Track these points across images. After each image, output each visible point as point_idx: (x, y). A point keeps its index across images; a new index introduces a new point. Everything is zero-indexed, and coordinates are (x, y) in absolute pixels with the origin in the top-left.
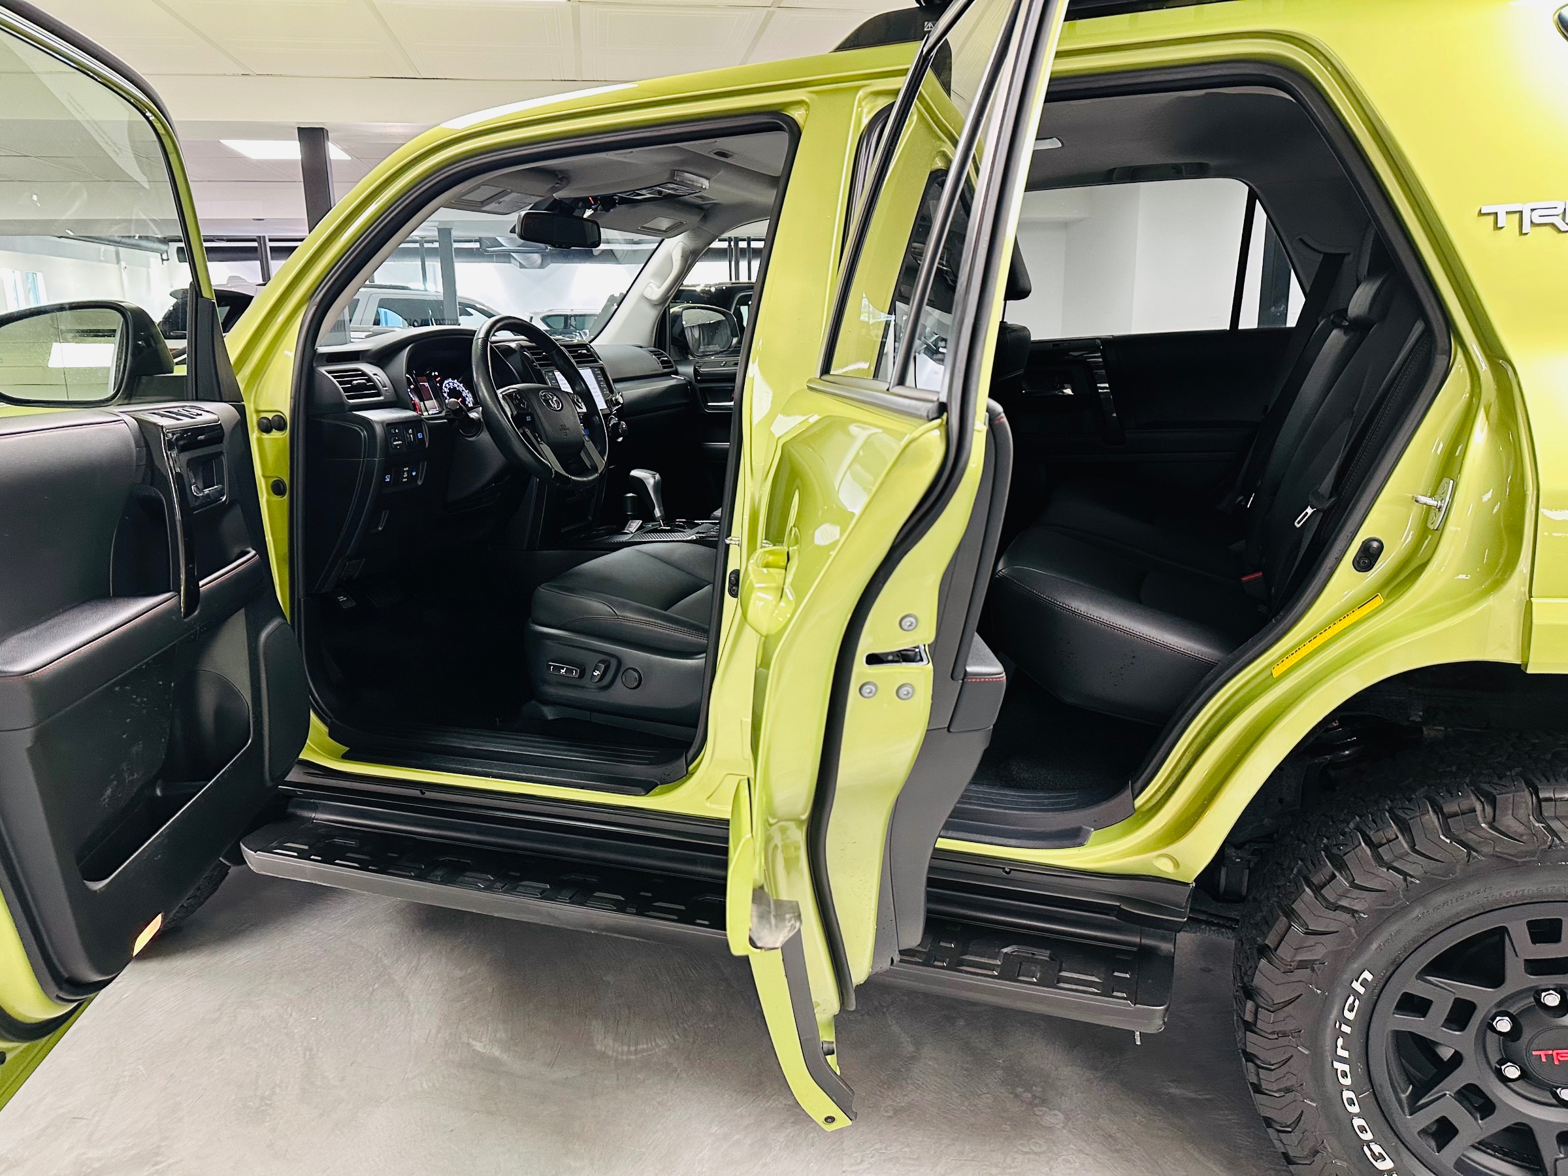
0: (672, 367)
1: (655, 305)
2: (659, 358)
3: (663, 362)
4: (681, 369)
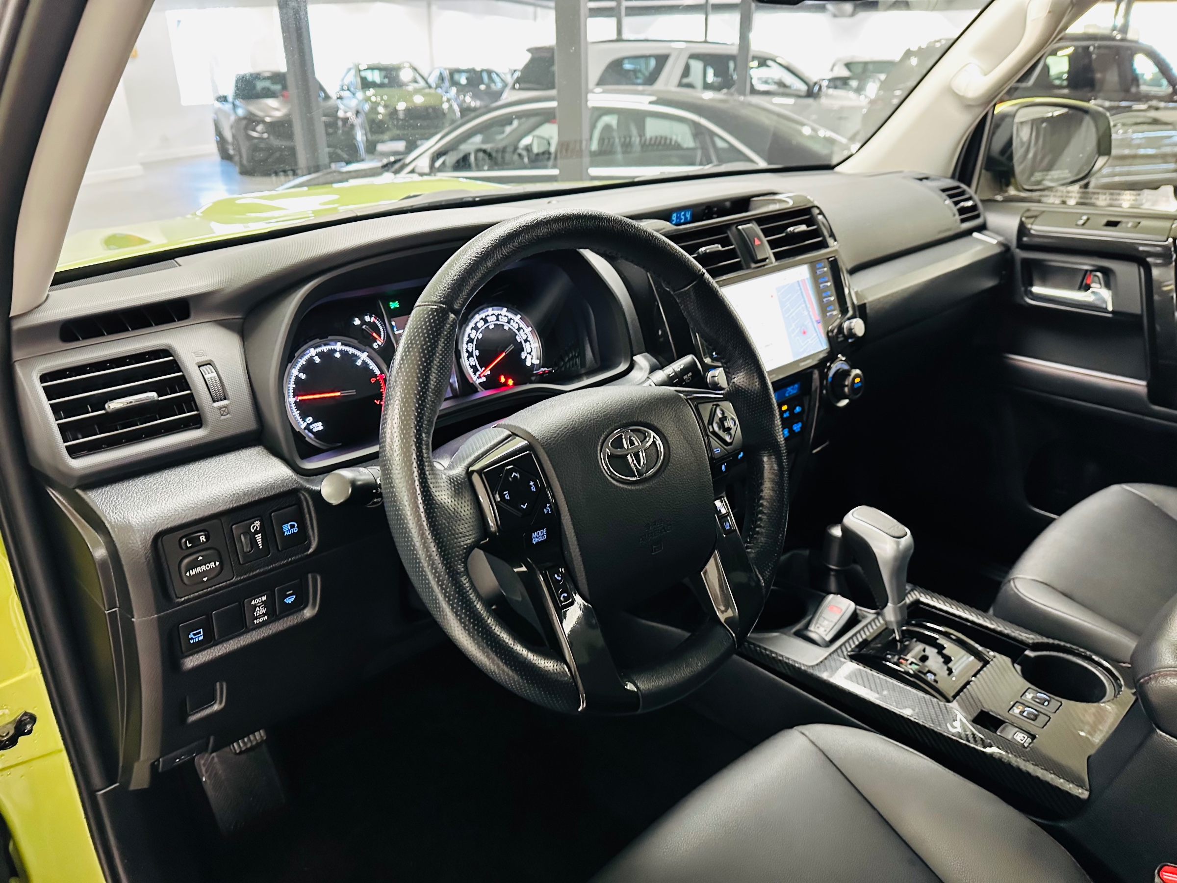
0: (978, 216)
1: (967, 105)
2: (956, 203)
3: (962, 211)
4: (993, 219)
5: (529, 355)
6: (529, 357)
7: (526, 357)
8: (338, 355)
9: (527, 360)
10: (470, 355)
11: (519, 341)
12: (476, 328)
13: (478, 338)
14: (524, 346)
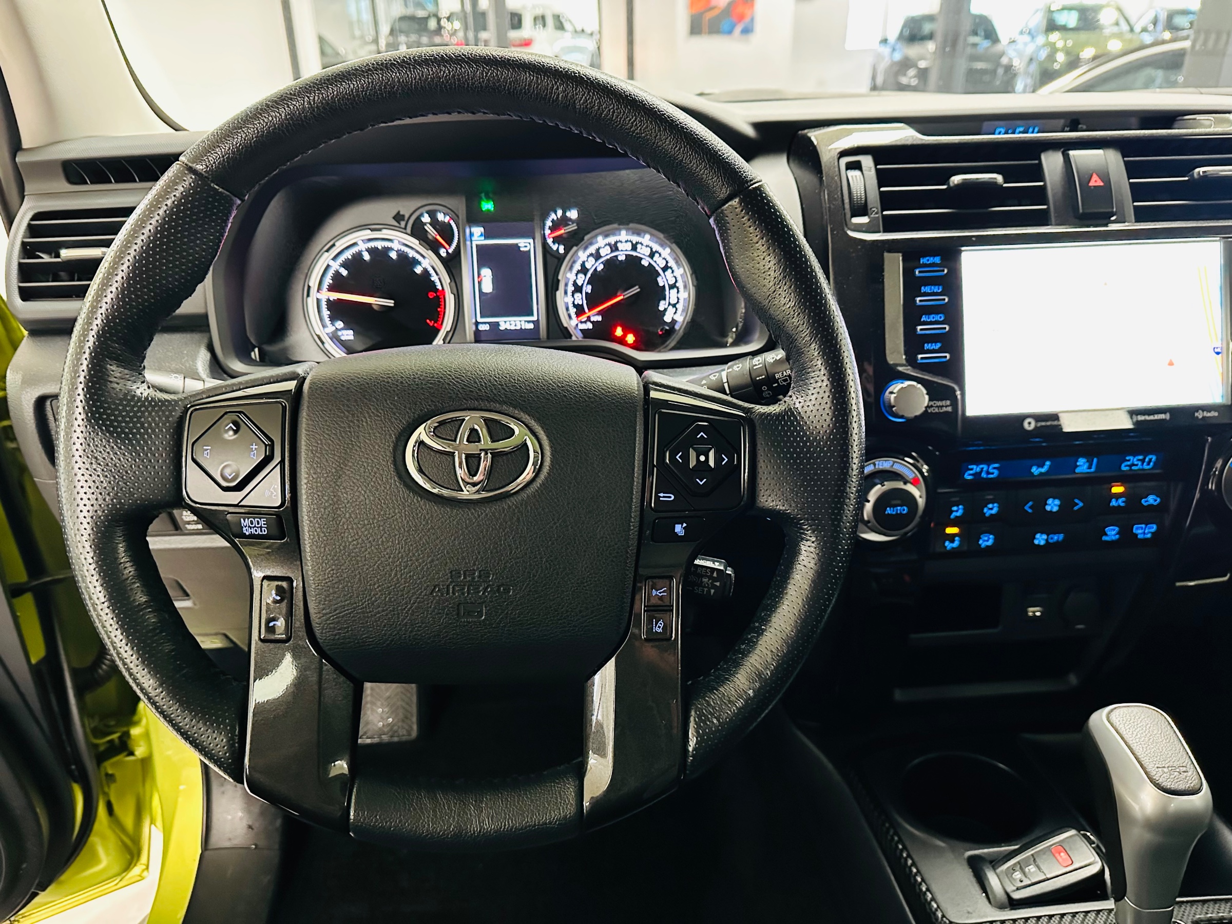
5: (671, 307)
6: (671, 310)
7: (665, 310)
8: (393, 255)
9: (667, 313)
10: (578, 289)
11: (661, 284)
12: (597, 256)
13: (596, 268)
14: (667, 293)
